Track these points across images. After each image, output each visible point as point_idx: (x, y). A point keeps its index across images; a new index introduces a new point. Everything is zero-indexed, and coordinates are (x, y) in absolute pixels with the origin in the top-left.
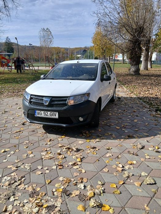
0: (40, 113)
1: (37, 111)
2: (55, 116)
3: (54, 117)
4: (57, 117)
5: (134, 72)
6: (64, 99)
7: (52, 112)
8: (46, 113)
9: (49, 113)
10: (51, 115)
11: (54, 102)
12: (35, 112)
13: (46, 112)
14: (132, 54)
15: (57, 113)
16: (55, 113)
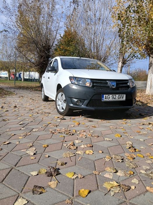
0: (108, 96)
1: (105, 96)
2: (123, 98)
3: (121, 99)
4: (125, 99)
6: (126, 82)
7: (120, 95)
8: (115, 97)
9: (117, 95)
10: (119, 98)
11: (119, 85)
12: (102, 97)
13: (114, 95)
15: (125, 95)
16: (123, 95)
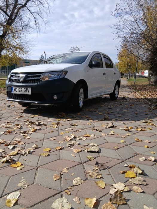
0: (16, 89)
1: (13, 88)
2: (28, 92)
4: (30, 93)
5: (154, 82)
6: (39, 74)
7: (26, 88)
8: (21, 90)
9: (23, 89)
10: (25, 91)
11: (29, 78)
12: (12, 89)
13: (20, 88)
14: (152, 64)
15: (30, 89)
16: (28, 89)
